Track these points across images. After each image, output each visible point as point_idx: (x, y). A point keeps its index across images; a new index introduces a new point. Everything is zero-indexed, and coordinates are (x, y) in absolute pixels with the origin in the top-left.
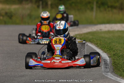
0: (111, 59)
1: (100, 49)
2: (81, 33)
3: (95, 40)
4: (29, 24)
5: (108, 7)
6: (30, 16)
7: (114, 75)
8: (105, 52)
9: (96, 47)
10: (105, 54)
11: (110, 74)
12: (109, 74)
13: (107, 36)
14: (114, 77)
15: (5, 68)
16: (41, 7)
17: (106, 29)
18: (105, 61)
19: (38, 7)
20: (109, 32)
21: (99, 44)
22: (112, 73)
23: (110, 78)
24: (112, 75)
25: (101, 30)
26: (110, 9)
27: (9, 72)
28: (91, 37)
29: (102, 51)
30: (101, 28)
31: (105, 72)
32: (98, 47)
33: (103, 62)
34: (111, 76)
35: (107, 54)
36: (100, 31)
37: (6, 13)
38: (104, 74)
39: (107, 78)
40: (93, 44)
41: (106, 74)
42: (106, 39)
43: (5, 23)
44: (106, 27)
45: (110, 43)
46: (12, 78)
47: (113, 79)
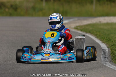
0: (109, 49)
1: (99, 39)
2: (82, 24)
3: (95, 32)
5: (107, 1)
7: (113, 64)
8: (104, 43)
9: (96, 38)
10: (104, 45)
11: (109, 63)
12: (108, 63)
13: (106, 28)
14: (112, 66)
15: (11, 57)
17: (105, 22)
18: (104, 51)
20: (108, 24)
21: (98, 35)
22: (110, 62)
23: (109, 66)
26: (109, 3)
27: (14, 60)
28: (91, 28)
29: (101, 42)
30: (100, 21)
31: (104, 61)
32: (97, 37)
33: (102, 52)
35: (106, 45)
36: (99, 23)
37: (12, 6)
38: (102, 63)
39: (106, 66)
40: (92, 35)
41: (105, 64)
42: (105, 31)
43: (11, 15)
44: (105, 20)
45: (108, 34)
46: (16, 66)
47: (111, 68)
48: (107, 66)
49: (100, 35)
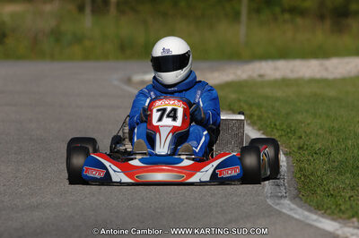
0: (291, 159)
1: (259, 130)
4: (52, 57)
5: (283, 11)
6: (56, 35)
7: (301, 207)
9: (249, 125)
11: (289, 202)
12: (287, 202)
13: (279, 94)
14: (300, 210)
16: (88, 10)
17: (278, 75)
19: (81, 9)
20: (285, 82)
21: (255, 118)
22: (293, 199)
23: (289, 213)
24: (293, 206)
25: (261, 76)
26: (287, 16)
28: (233, 96)
30: (262, 72)
31: (274, 196)
32: (253, 124)
34: (291, 210)
36: (259, 79)
38: (270, 202)
39: (280, 213)
41: (278, 204)
42: (277, 104)
44: (276, 69)
45: (288, 114)
47: (297, 216)
48: (284, 211)
49: (260, 118)
